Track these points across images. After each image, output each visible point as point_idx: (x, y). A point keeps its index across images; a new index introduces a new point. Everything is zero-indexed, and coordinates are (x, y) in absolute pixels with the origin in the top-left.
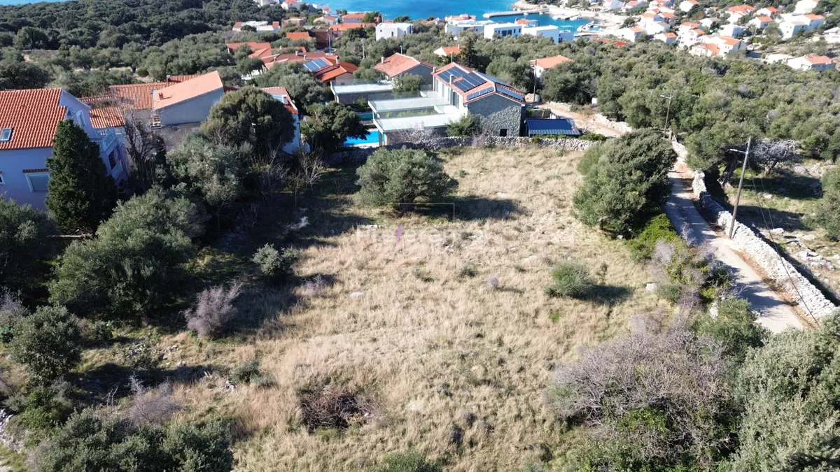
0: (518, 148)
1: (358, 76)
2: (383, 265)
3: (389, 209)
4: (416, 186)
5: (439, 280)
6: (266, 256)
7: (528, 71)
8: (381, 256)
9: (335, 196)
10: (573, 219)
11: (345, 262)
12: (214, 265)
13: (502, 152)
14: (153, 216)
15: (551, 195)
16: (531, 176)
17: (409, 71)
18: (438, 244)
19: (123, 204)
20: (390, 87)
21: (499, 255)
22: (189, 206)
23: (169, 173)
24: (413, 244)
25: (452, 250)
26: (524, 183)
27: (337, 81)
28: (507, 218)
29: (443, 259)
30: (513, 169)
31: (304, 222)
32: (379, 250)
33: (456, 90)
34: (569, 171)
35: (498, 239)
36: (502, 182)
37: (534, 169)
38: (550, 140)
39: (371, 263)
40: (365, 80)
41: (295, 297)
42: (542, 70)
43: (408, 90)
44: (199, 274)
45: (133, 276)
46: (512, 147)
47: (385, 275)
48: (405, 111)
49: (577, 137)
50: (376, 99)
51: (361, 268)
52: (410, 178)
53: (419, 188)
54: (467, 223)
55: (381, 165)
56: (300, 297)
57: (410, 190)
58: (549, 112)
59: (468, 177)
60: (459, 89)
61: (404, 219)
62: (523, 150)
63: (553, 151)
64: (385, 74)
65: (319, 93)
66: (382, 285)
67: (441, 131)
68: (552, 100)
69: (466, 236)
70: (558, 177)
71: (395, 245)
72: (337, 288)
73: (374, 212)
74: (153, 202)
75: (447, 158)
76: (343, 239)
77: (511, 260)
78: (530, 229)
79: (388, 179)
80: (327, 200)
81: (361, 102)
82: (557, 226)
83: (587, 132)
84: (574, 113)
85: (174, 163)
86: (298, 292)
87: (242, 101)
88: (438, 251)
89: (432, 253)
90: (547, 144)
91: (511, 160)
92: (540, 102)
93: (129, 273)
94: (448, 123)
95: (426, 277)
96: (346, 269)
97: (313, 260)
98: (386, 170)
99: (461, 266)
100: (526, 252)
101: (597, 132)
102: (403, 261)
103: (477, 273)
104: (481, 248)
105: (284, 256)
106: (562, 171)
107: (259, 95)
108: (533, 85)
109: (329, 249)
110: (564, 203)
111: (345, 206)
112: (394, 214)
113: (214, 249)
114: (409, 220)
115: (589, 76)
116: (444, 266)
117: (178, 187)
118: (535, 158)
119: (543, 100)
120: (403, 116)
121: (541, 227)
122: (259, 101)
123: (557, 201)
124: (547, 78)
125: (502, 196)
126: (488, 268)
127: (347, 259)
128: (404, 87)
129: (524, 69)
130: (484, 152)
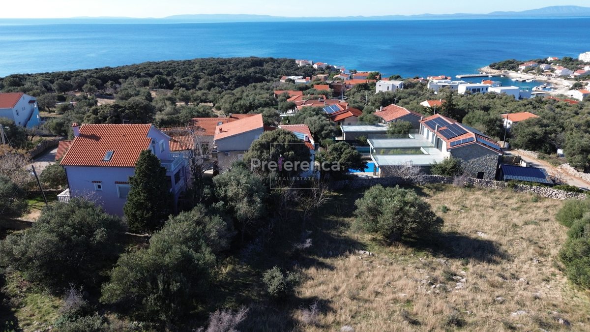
0: (494, 190)
1: (362, 119)
2: (372, 298)
3: (380, 237)
4: (406, 223)
5: (426, 325)
6: (273, 278)
7: (498, 123)
8: (371, 288)
9: (335, 218)
10: (557, 271)
11: (339, 288)
12: (233, 274)
13: (480, 192)
14: (191, 232)
15: (530, 241)
16: (509, 219)
17: (401, 118)
18: (424, 282)
19: (173, 218)
20: (385, 129)
21: (485, 303)
22: (221, 224)
23: (213, 193)
24: (400, 277)
25: (438, 291)
26: (502, 226)
27: (346, 122)
28: (490, 261)
29: (430, 300)
30: (491, 209)
31: (308, 243)
32: (369, 279)
33: (440, 136)
34: (545, 218)
35: (483, 285)
36: (481, 222)
37: (511, 212)
38: (525, 186)
39: (362, 293)
40: (367, 123)
41: (292, 320)
42: (511, 122)
43: (399, 132)
44: (221, 281)
45: (163, 290)
46: (489, 189)
47: (374, 309)
48: (396, 148)
49: (551, 186)
50: (373, 138)
51: (353, 298)
52: (402, 215)
53: (409, 224)
54: (450, 261)
55: (376, 200)
56: (297, 322)
57: (400, 225)
58: (519, 159)
59: (450, 213)
60: (443, 137)
61: (392, 248)
62: (498, 193)
63: (528, 196)
64: (382, 119)
65: (331, 131)
66: (371, 321)
67: (426, 169)
68: (521, 148)
69: (451, 277)
70: (536, 223)
71: (384, 276)
72: (330, 318)
73: (367, 238)
74: (195, 218)
75: (431, 193)
76: (339, 262)
77: (498, 312)
78: (515, 277)
79: (381, 213)
80: (329, 221)
81: (362, 138)
82: (542, 277)
83: (560, 183)
84: (541, 161)
85: (218, 185)
86: (295, 316)
87: (275, 139)
88: (424, 291)
89: (419, 291)
90: (522, 189)
91: (488, 200)
92: (509, 148)
93: (161, 287)
94: (432, 163)
95: (414, 318)
96: (339, 296)
97: (312, 282)
98: (380, 204)
99: (448, 313)
100: (512, 305)
101: (571, 184)
102: (391, 296)
103: (466, 323)
104: (466, 292)
105: (288, 279)
106: (539, 217)
107: (287, 136)
108: (504, 134)
109: (326, 271)
110: (545, 250)
111: (343, 228)
112: (384, 243)
113: (236, 259)
114: (397, 250)
115: (555, 131)
116: (431, 310)
117: (218, 204)
118: (511, 201)
119: (512, 147)
120: (394, 154)
121: (525, 276)
122: (287, 140)
123: (537, 249)
124: (516, 130)
125: (482, 236)
126: (475, 319)
127: (341, 285)
128: (396, 130)
129: (495, 122)
130: (463, 190)
